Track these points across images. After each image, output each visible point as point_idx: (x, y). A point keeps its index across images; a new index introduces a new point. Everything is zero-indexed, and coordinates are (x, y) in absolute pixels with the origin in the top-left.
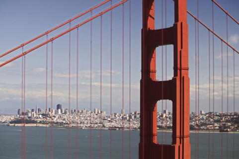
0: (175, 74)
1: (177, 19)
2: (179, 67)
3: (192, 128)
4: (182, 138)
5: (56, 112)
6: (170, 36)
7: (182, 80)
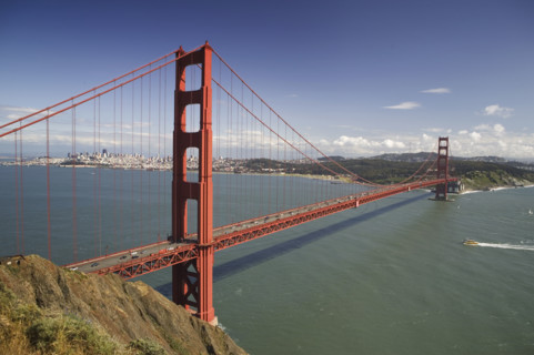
0: (201, 128)
1: (203, 84)
2: (204, 122)
3: (213, 170)
4: (206, 177)
5: (103, 156)
6: (198, 97)
7: (207, 132)
